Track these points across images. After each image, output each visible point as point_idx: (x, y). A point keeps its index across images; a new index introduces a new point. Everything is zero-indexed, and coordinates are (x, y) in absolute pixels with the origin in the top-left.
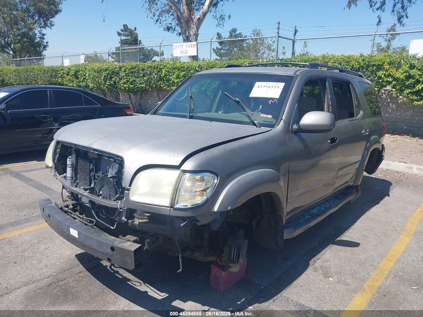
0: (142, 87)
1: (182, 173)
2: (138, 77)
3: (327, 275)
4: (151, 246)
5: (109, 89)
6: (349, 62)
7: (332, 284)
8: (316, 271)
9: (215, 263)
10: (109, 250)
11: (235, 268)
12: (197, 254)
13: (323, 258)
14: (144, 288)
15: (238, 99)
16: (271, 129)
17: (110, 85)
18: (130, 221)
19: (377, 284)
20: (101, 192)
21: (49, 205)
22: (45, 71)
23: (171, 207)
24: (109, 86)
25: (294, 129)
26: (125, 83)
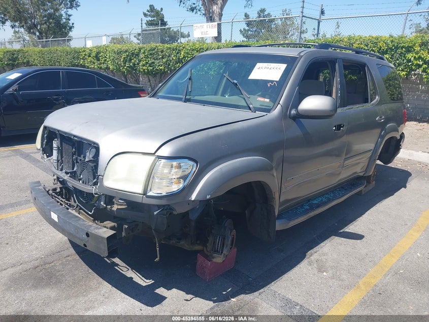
0: (161, 69)
1: (157, 159)
2: (157, 59)
3: (321, 270)
4: (129, 233)
5: (128, 71)
6: (376, 43)
7: (326, 279)
8: (310, 265)
9: (201, 252)
10: (85, 236)
11: (219, 259)
12: (182, 242)
13: (320, 252)
14: (130, 273)
15: (235, 81)
16: (266, 113)
17: (130, 67)
18: (109, 207)
19: (374, 281)
20: (81, 176)
21: (37, 187)
22: (67, 53)
23: (144, 194)
24: (128, 68)
25: (292, 115)
26: (144, 65)
